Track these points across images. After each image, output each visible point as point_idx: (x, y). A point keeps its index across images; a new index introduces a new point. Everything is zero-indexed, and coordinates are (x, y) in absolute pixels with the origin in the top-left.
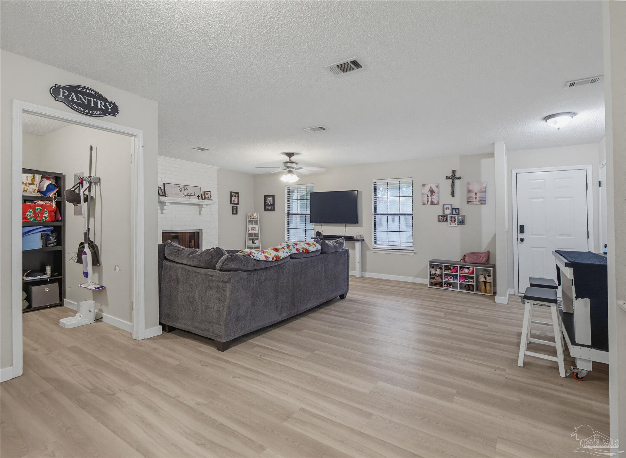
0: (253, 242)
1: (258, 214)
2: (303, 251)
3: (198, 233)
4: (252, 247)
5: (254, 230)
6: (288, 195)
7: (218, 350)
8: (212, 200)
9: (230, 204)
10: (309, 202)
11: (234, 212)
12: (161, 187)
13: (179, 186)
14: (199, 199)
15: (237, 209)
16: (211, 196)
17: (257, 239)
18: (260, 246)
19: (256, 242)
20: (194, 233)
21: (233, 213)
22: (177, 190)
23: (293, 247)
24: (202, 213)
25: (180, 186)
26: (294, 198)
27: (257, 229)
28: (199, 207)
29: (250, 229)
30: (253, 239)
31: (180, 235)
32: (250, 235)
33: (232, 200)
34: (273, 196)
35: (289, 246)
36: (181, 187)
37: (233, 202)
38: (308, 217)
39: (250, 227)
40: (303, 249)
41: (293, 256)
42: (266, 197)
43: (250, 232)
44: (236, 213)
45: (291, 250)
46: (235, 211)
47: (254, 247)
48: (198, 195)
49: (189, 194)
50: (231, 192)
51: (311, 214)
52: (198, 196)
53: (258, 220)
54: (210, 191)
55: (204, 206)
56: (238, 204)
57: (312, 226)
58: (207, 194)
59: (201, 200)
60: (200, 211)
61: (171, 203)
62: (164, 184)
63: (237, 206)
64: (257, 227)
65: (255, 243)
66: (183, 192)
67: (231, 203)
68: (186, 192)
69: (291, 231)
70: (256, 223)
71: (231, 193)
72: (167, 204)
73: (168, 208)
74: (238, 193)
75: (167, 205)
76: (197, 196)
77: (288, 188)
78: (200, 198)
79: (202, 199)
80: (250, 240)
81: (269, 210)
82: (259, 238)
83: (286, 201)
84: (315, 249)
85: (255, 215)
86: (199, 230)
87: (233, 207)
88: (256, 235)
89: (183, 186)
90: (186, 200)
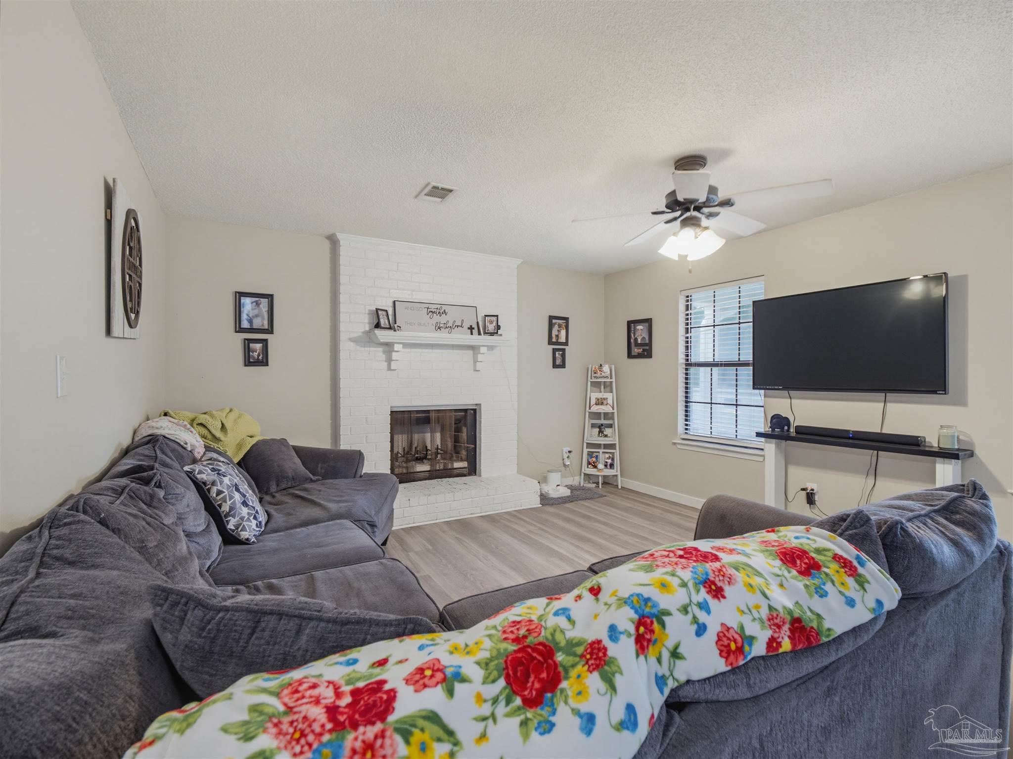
0: (601, 432)
1: (613, 367)
2: (773, 644)
3: (475, 410)
4: (600, 444)
5: (602, 404)
6: (687, 315)
8: (501, 335)
9: (549, 344)
11: (558, 362)
12: (386, 311)
13: (427, 306)
14: (472, 334)
15: (563, 356)
16: (498, 327)
17: (610, 426)
18: (617, 442)
19: (608, 431)
20: (466, 411)
21: (555, 366)
22: (425, 318)
23: (695, 620)
24: (479, 366)
25: (430, 306)
26: (704, 323)
27: (610, 401)
28: (474, 354)
29: (593, 401)
30: (602, 425)
31: (433, 416)
32: (597, 415)
33: (554, 336)
34: (648, 322)
35: (661, 616)
36: (433, 309)
37: (554, 340)
38: (747, 374)
39: (594, 396)
40: (774, 620)
42: (631, 324)
43: (595, 409)
44: (563, 366)
45: (675, 654)
47: (604, 444)
48: (471, 326)
49: (450, 324)
50: (550, 316)
51: (756, 364)
52: (471, 328)
53: (613, 380)
54: (497, 316)
55: (483, 350)
56: (566, 344)
58: (491, 322)
59: (476, 336)
61: (405, 345)
62: (394, 302)
63: (565, 349)
64: (610, 397)
65: (606, 436)
66: (436, 318)
67: (550, 342)
68: (443, 319)
69: (694, 407)
70: (608, 387)
71: (551, 318)
72: (397, 347)
73: (400, 354)
74: (566, 319)
76: (469, 328)
77: (688, 297)
78: (475, 331)
79: (479, 334)
80: (593, 426)
81: (639, 356)
82: (614, 422)
83: (682, 331)
84: (861, 615)
85: (606, 368)
86: (476, 404)
87: (554, 351)
88: (607, 416)
89: (436, 306)
90: (443, 337)
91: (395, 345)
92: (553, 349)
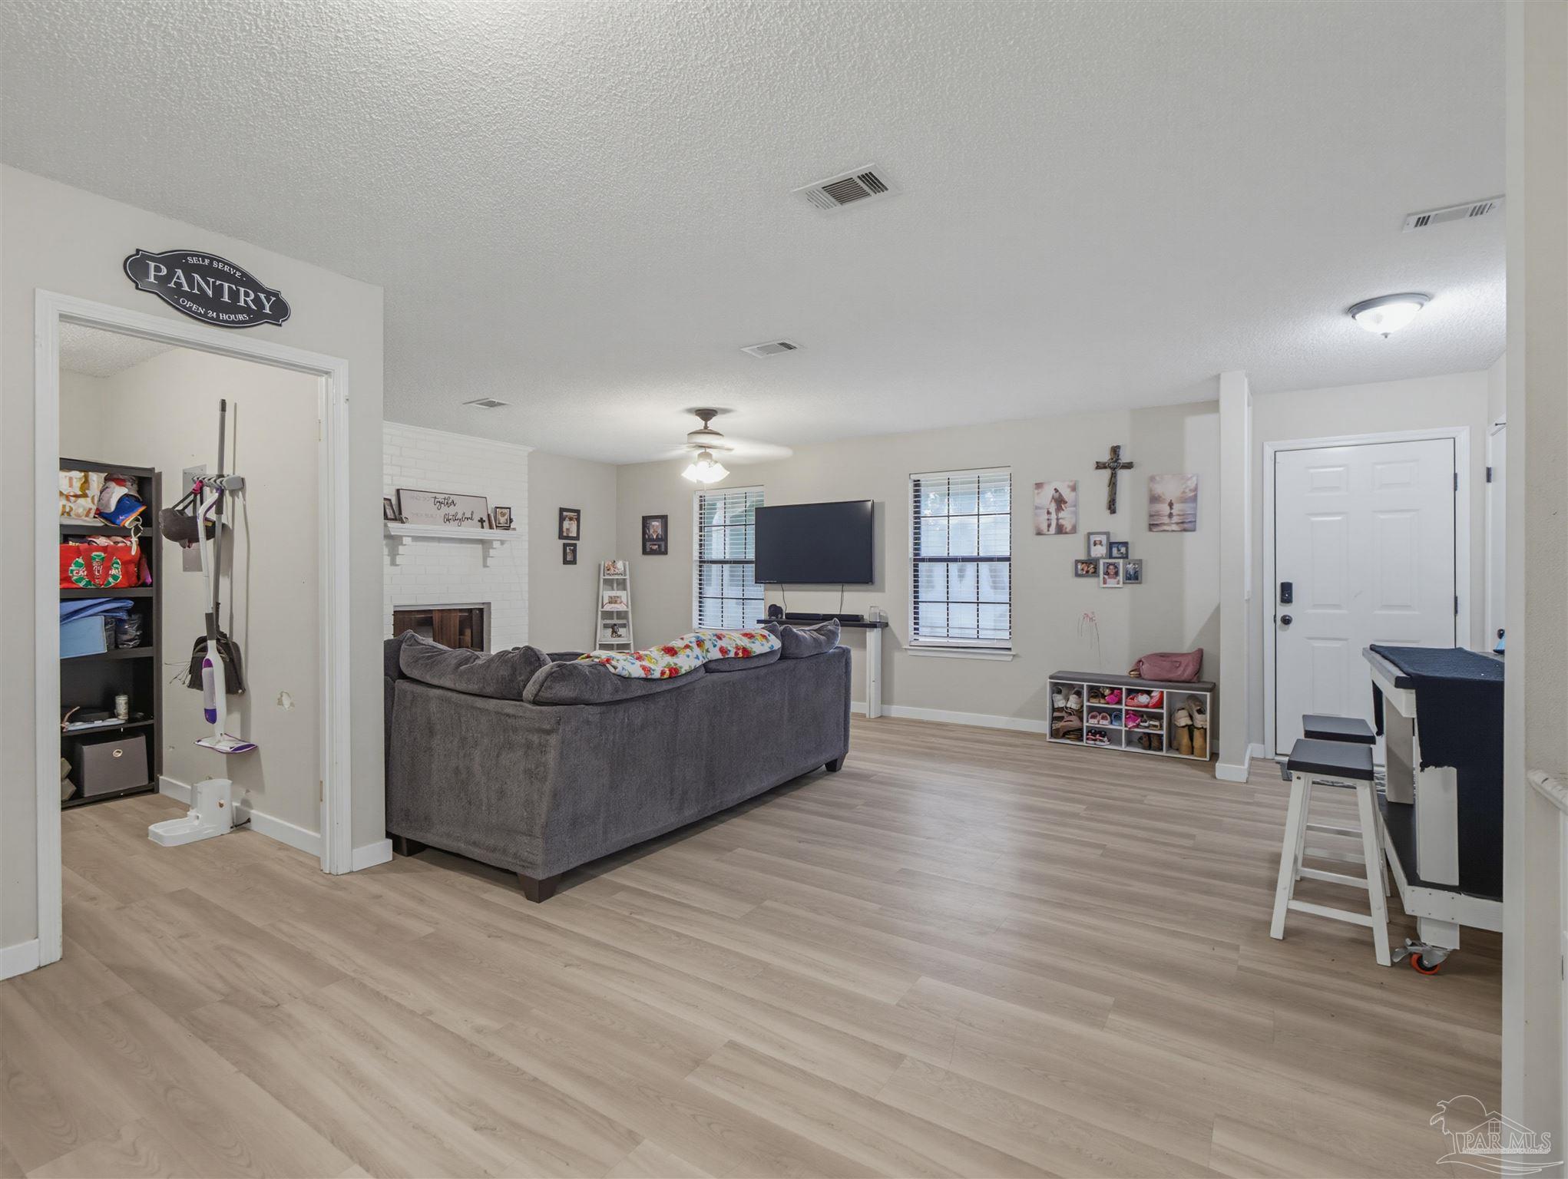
0: (614, 632)
1: (627, 563)
2: (736, 654)
3: (481, 610)
4: (613, 645)
5: (616, 602)
6: (701, 514)
7: (529, 897)
8: (514, 529)
9: (560, 538)
10: (751, 531)
11: (569, 558)
12: (390, 500)
13: (434, 495)
14: (483, 527)
15: (574, 552)
16: (511, 521)
17: (624, 626)
18: (632, 642)
19: (622, 631)
20: (470, 611)
21: (566, 562)
22: (431, 508)
23: (713, 643)
24: (489, 561)
25: (438, 496)
26: (715, 522)
27: (624, 599)
28: (483, 549)
29: (606, 600)
30: (615, 625)
31: (436, 618)
32: (608, 615)
33: (564, 530)
34: (664, 519)
35: (703, 641)
36: (440, 497)
37: (565, 534)
38: (751, 569)
39: (607, 594)
40: (737, 648)
41: (713, 666)
42: (646, 520)
43: (608, 608)
44: (574, 562)
45: (707, 651)
46: (570, 556)
47: (618, 645)
48: (482, 519)
49: (459, 516)
50: (561, 508)
51: (758, 562)
52: (481, 521)
53: (627, 577)
54: (510, 508)
55: (496, 544)
56: (577, 538)
57: (758, 591)
58: (503, 515)
59: (487, 530)
60: (485, 557)
61: (416, 539)
62: (398, 491)
63: (575, 544)
64: (623, 595)
65: (620, 636)
66: (445, 510)
67: (561, 537)
68: (452, 510)
69: (708, 603)
70: (622, 585)
71: (562, 510)
72: (406, 540)
73: (408, 549)
74: (578, 512)
75: (404, 543)
76: (479, 521)
77: (701, 497)
78: (486, 524)
79: (491, 527)
80: (606, 626)
81: (653, 552)
82: (628, 622)
83: (696, 530)
84: (766, 649)
85: (620, 565)
86: (483, 603)
87: (565, 546)
88: (621, 615)
89: (443, 496)
90: (452, 530)
91: (404, 538)
92: (564, 544)
